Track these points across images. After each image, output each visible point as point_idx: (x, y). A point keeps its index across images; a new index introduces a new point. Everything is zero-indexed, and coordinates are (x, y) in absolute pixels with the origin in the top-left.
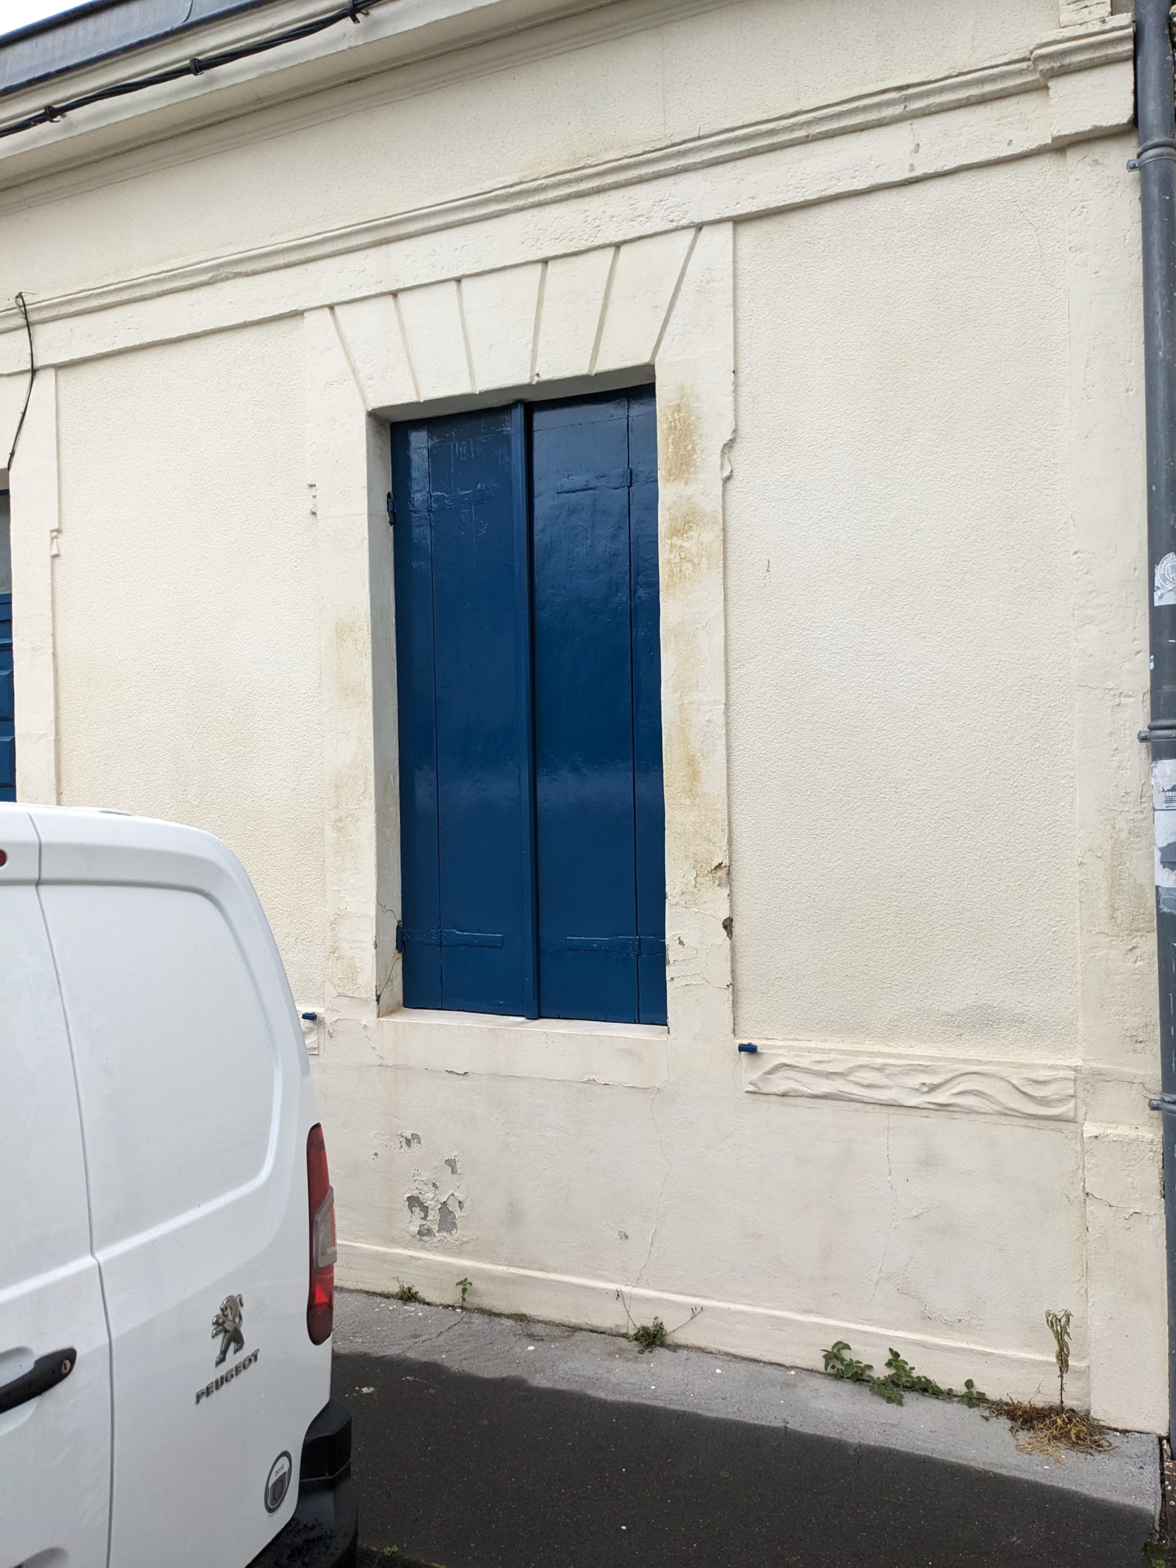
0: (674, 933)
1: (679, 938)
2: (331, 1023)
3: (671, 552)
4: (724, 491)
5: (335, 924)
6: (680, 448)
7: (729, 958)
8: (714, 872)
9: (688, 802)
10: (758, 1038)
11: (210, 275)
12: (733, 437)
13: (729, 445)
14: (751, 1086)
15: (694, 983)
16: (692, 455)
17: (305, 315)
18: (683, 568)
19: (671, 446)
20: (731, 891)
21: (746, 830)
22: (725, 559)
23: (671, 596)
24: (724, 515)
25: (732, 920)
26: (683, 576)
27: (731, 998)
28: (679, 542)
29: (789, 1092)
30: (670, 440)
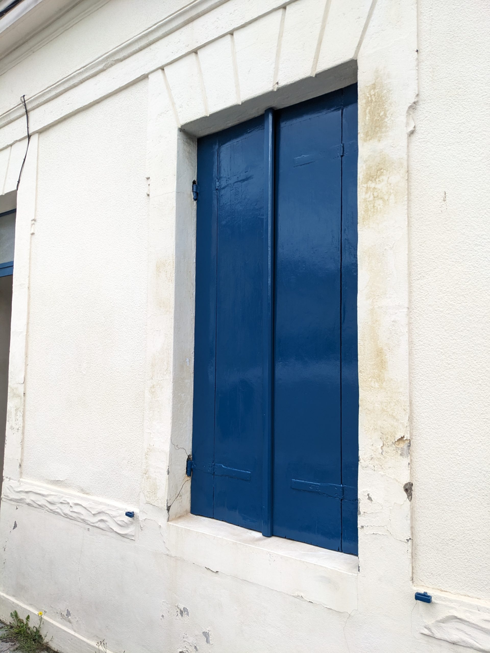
0: (364, 490)
1: (368, 495)
2: (142, 521)
3: (366, 193)
4: (409, 143)
5: (147, 454)
6: (375, 115)
7: (409, 516)
8: (397, 443)
9: (377, 385)
10: (433, 588)
11: (104, 64)
12: (416, 100)
13: (413, 107)
14: (426, 630)
15: (380, 533)
16: (384, 119)
17: (149, 76)
18: (375, 205)
19: (368, 115)
20: (411, 460)
21: (425, 411)
22: (409, 194)
23: (366, 227)
24: (408, 160)
25: (412, 484)
26: (375, 210)
27: (410, 550)
28: (373, 185)
29: (459, 642)
30: (367, 111)
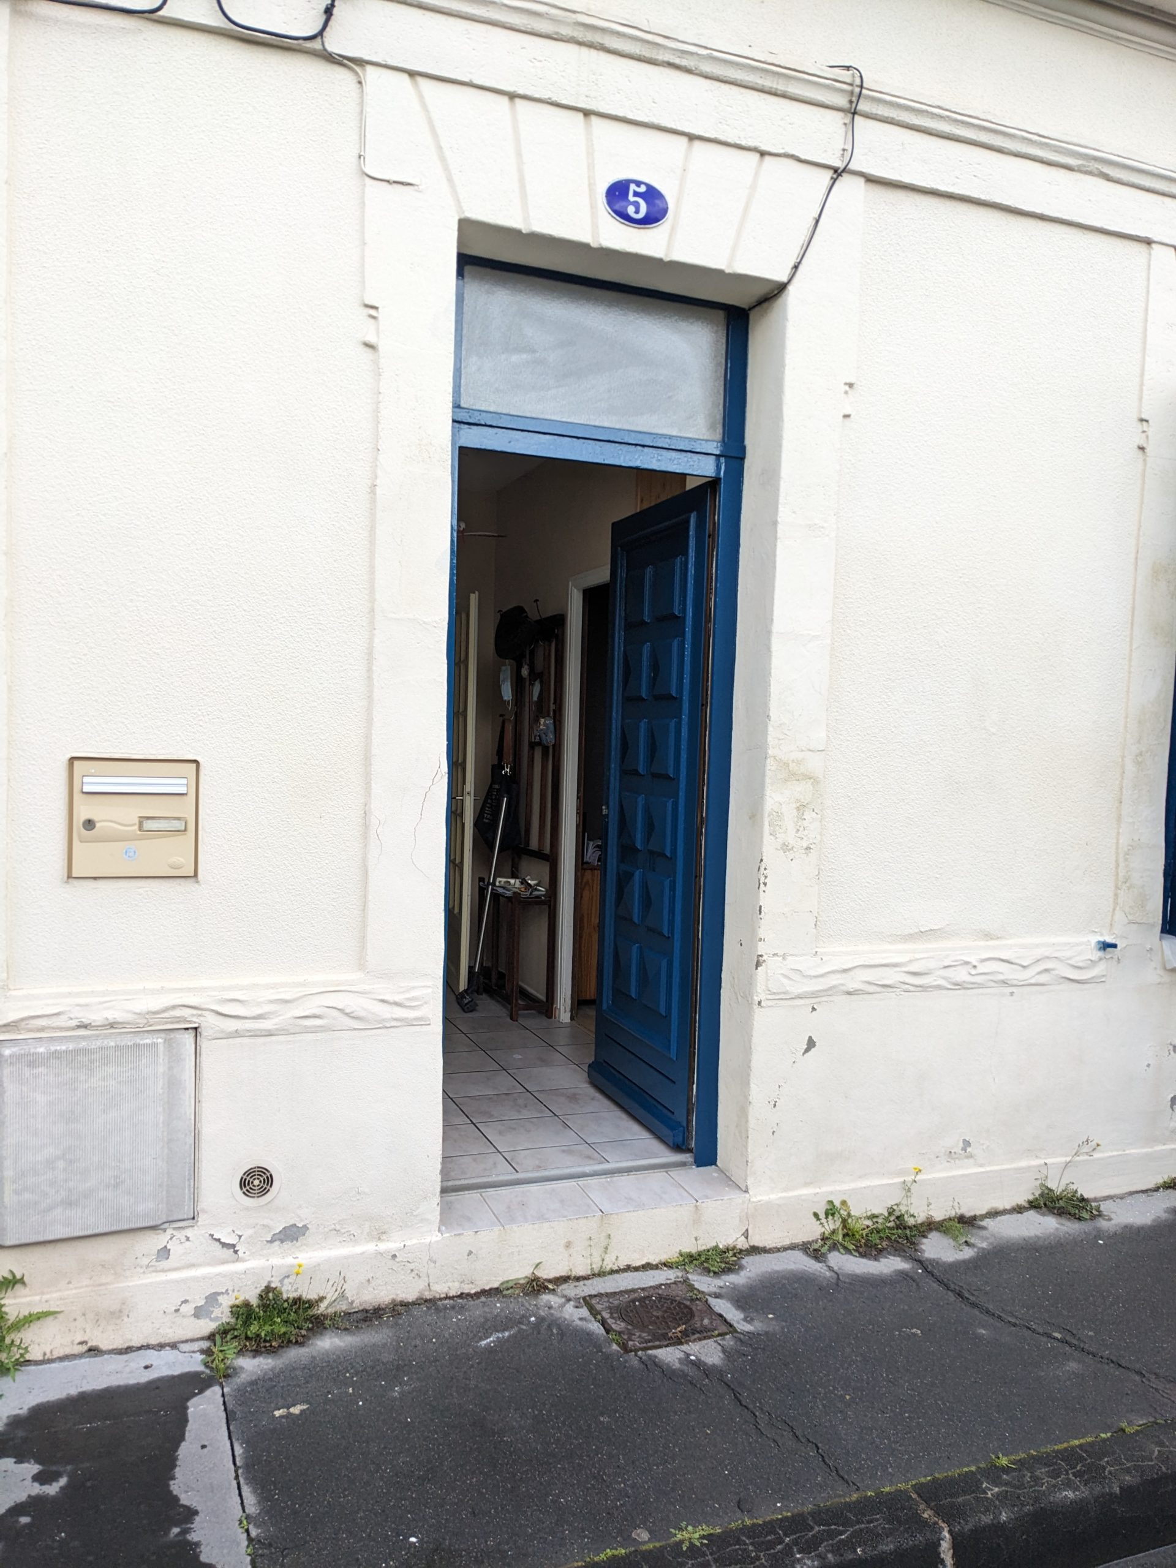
2: (1120, 950)
5: (1128, 855)
11: (1080, 162)
17: (1154, 246)
